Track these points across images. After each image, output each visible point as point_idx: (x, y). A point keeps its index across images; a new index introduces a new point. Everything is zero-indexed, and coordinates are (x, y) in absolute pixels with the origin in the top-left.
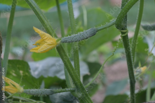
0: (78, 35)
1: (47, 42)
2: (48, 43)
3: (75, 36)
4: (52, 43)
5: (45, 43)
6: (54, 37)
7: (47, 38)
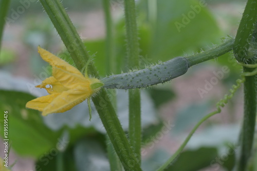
0: (144, 73)
1: (67, 89)
2: (70, 92)
3: (137, 76)
4: (79, 90)
5: (64, 92)
6: (86, 74)
7: (69, 79)
